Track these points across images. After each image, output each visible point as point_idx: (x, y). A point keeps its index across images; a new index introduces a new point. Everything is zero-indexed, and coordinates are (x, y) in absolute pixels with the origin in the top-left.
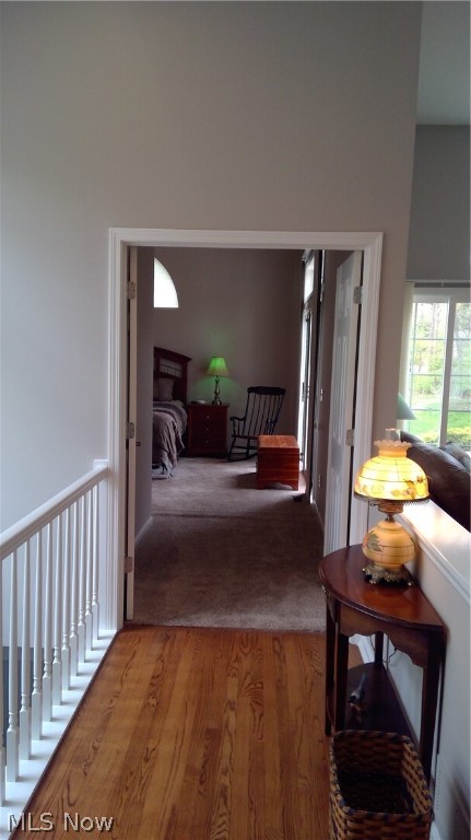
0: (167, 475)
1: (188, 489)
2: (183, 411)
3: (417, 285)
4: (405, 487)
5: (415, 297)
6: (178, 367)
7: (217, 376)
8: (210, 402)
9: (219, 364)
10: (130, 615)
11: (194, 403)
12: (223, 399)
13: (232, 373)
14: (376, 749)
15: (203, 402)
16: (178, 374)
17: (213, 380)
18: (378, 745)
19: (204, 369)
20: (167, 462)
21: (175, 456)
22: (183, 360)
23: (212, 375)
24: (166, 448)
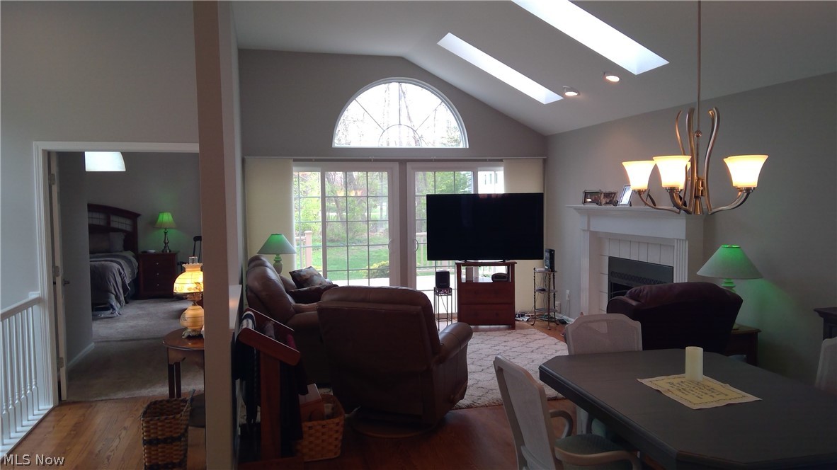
0: (115, 315)
1: (132, 323)
2: (133, 260)
3: (295, 160)
4: (195, 286)
5: (294, 168)
6: (128, 222)
7: (166, 228)
8: (159, 251)
9: (166, 218)
10: (64, 397)
11: (145, 252)
12: (172, 247)
13: (179, 225)
14: (174, 406)
15: (153, 251)
16: (129, 228)
17: (162, 231)
18: (175, 405)
19: (153, 223)
20: (114, 303)
21: (122, 298)
22: (133, 216)
23: (160, 228)
24: (113, 292)
